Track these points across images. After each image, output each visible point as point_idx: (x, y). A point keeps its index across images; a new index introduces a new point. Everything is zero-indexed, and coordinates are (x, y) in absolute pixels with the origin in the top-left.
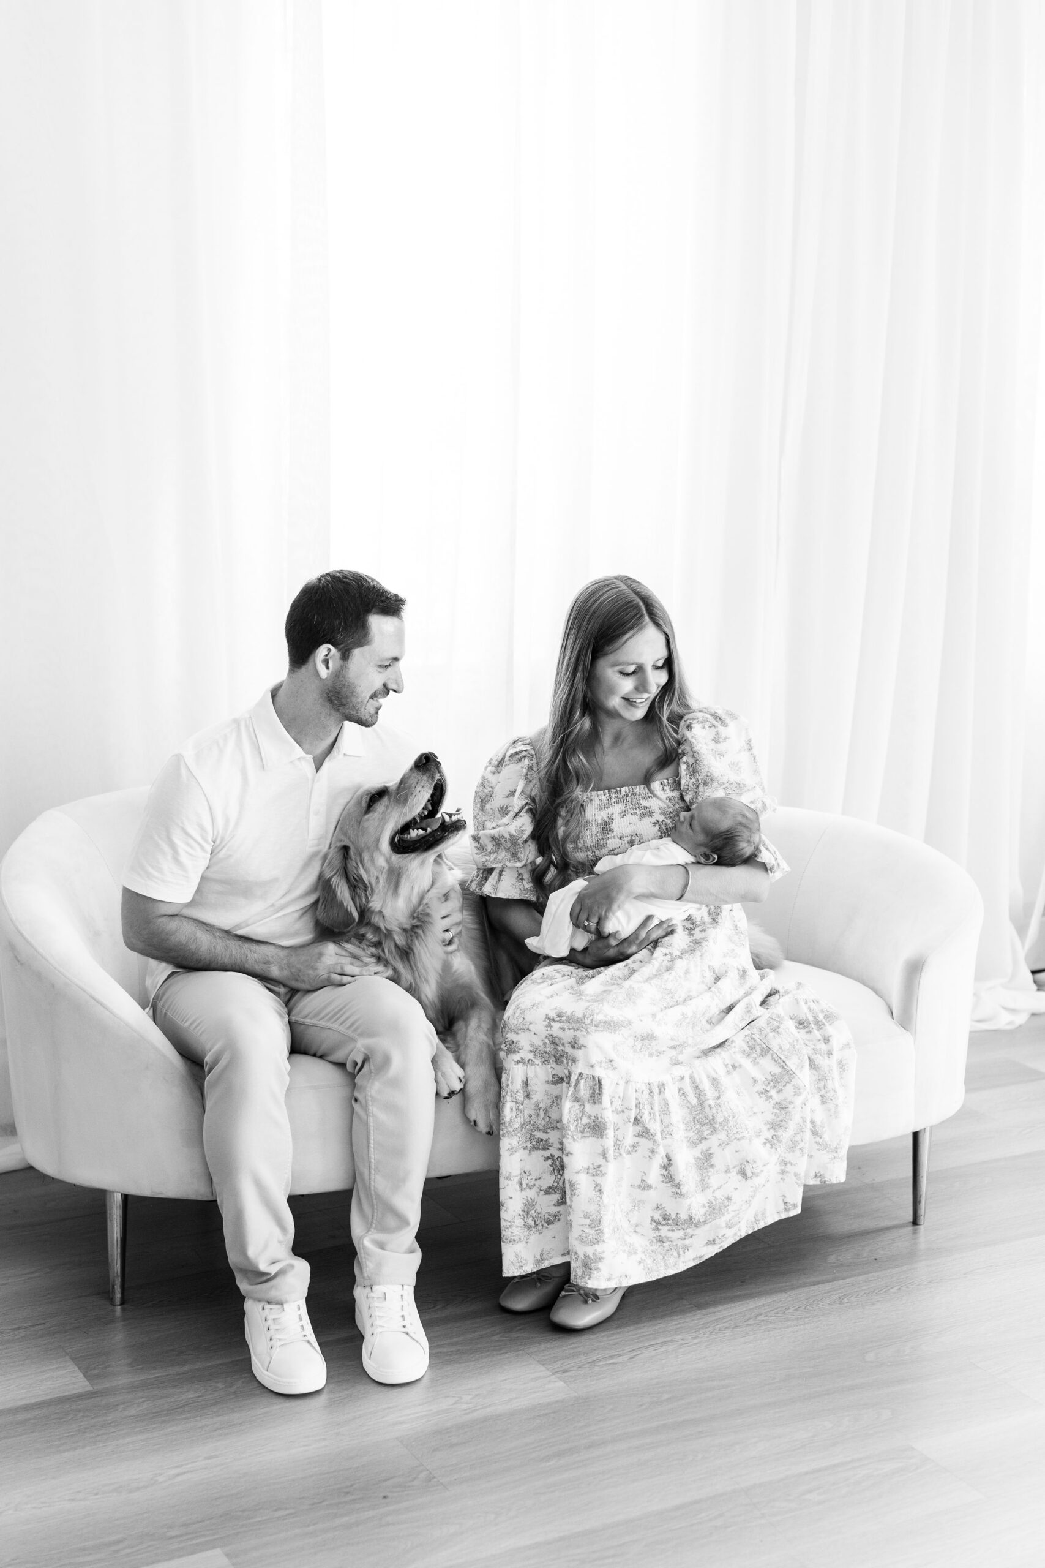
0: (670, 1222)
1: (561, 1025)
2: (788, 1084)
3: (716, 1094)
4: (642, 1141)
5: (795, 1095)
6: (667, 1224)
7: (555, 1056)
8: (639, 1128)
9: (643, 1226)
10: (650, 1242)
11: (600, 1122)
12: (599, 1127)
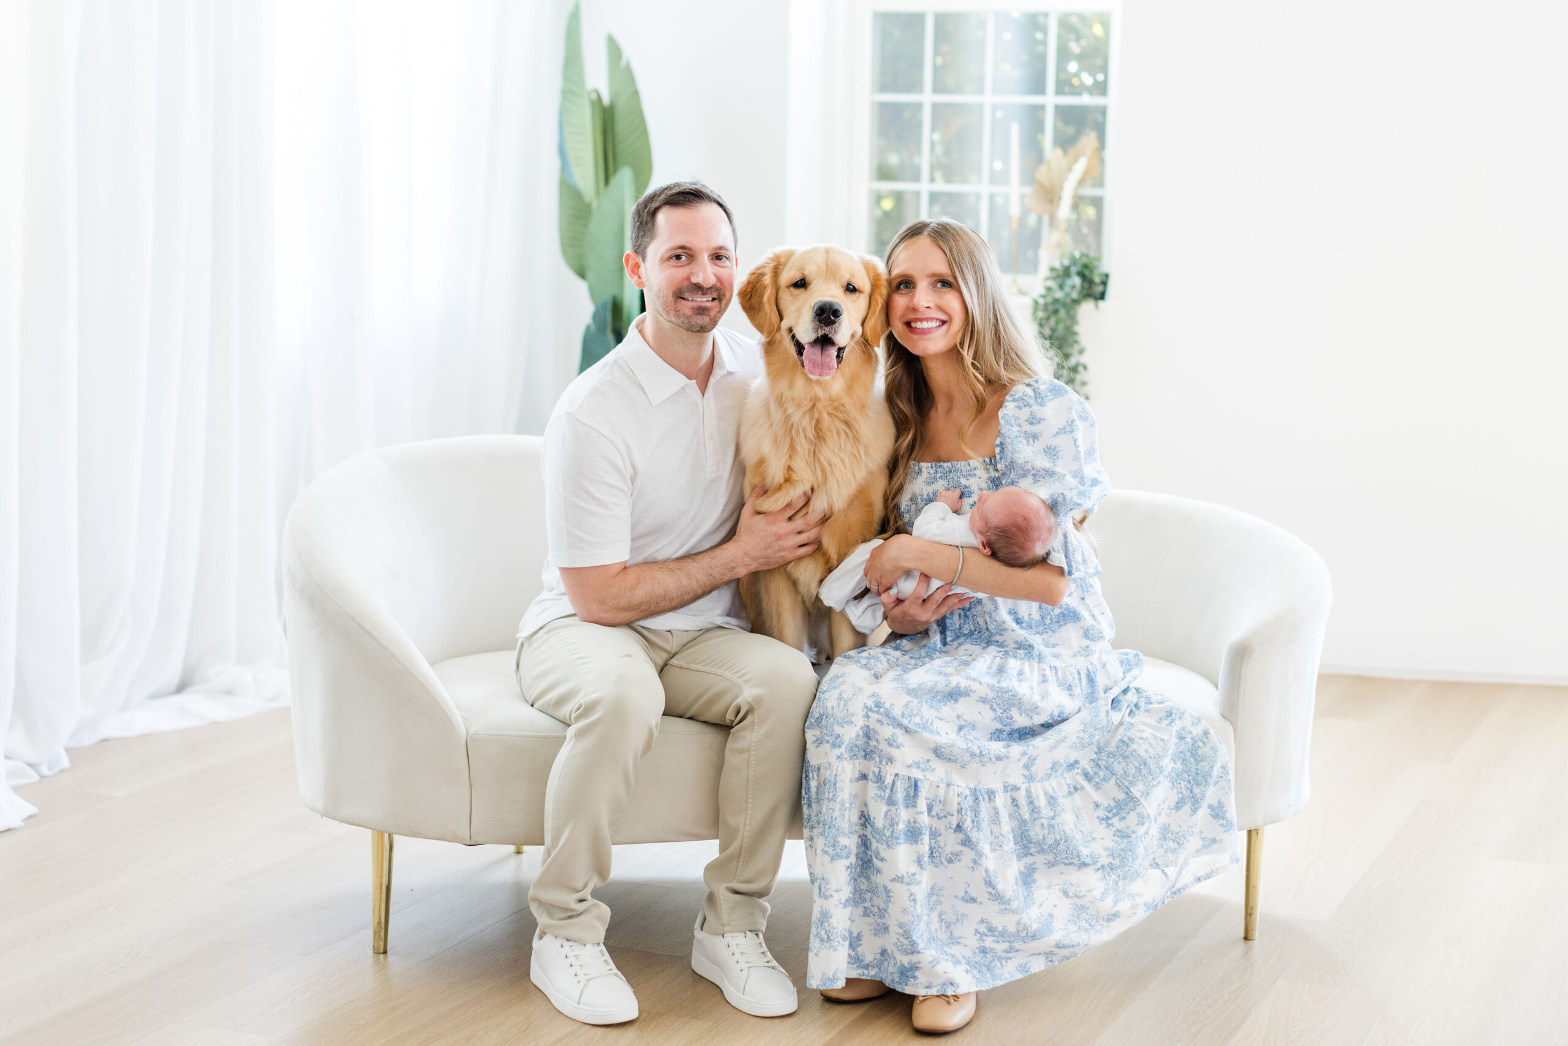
0: (996, 933)
1: (879, 717)
2: (1131, 812)
3: (1052, 814)
4: (966, 850)
5: (1138, 824)
6: (993, 935)
7: (864, 751)
8: (960, 836)
9: (966, 938)
10: (973, 953)
11: (913, 827)
12: (911, 832)
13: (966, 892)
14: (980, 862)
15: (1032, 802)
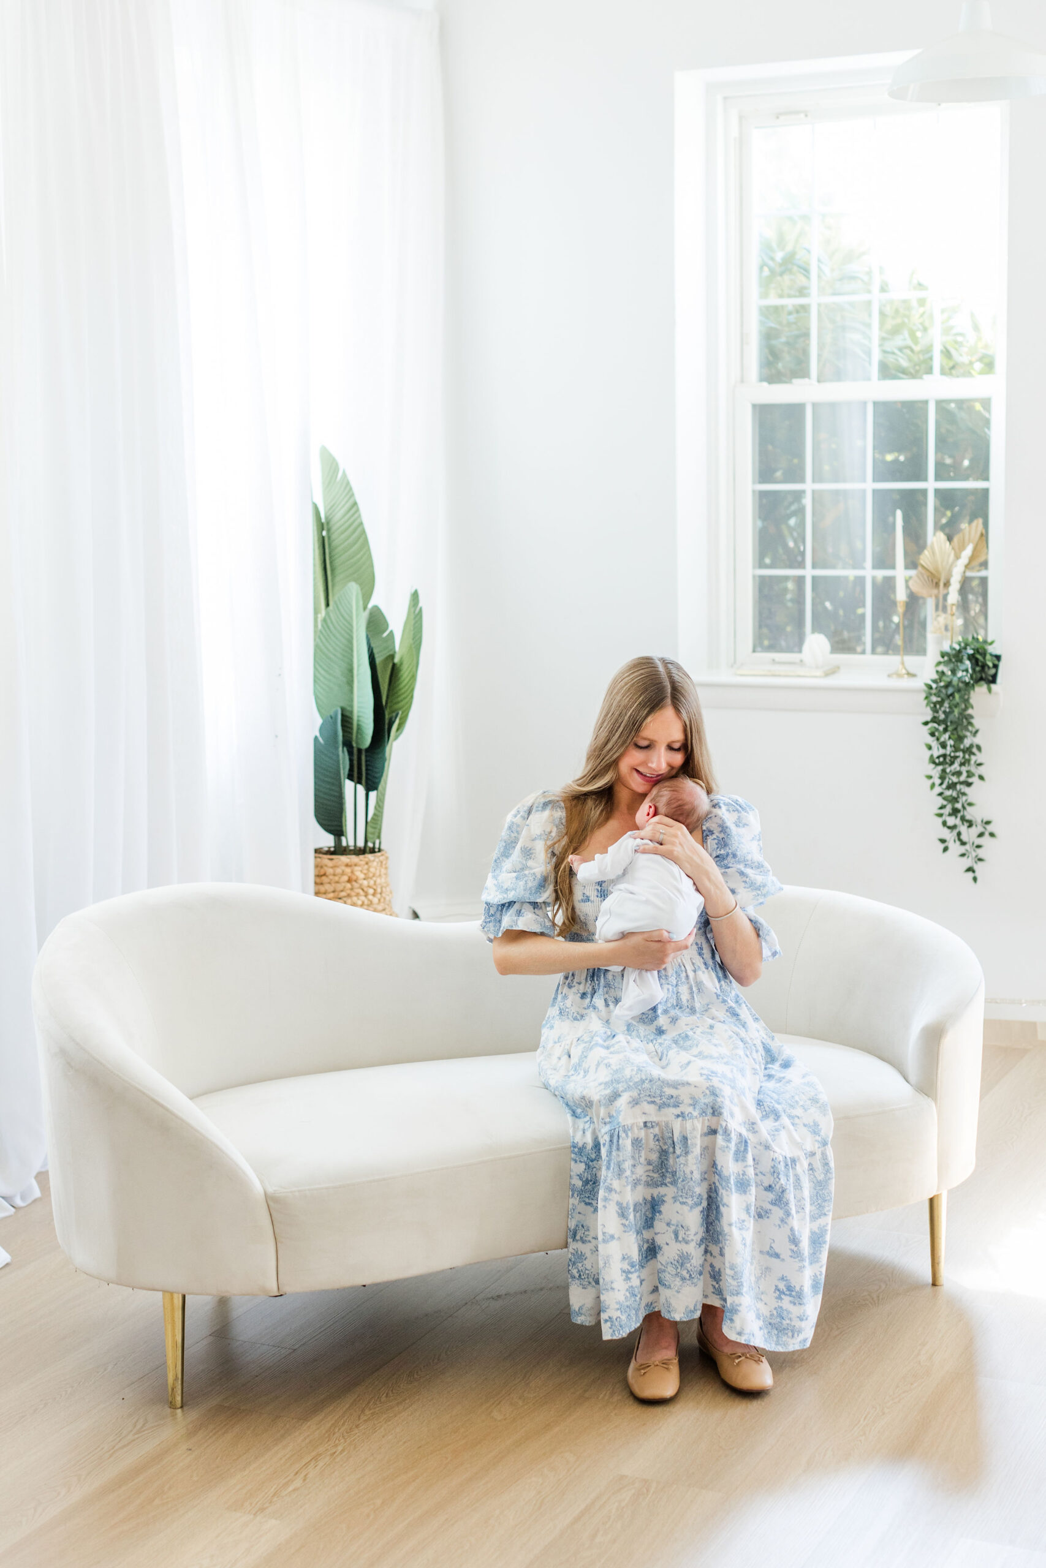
0: (794, 1293)
4: (774, 1208)
6: (790, 1295)
9: (767, 1294)
11: (742, 1179)
12: (741, 1183)
13: (771, 1247)
14: (787, 1220)
15: (828, 1164)
